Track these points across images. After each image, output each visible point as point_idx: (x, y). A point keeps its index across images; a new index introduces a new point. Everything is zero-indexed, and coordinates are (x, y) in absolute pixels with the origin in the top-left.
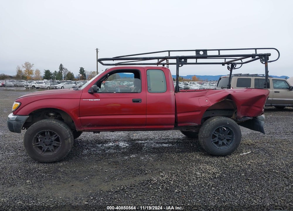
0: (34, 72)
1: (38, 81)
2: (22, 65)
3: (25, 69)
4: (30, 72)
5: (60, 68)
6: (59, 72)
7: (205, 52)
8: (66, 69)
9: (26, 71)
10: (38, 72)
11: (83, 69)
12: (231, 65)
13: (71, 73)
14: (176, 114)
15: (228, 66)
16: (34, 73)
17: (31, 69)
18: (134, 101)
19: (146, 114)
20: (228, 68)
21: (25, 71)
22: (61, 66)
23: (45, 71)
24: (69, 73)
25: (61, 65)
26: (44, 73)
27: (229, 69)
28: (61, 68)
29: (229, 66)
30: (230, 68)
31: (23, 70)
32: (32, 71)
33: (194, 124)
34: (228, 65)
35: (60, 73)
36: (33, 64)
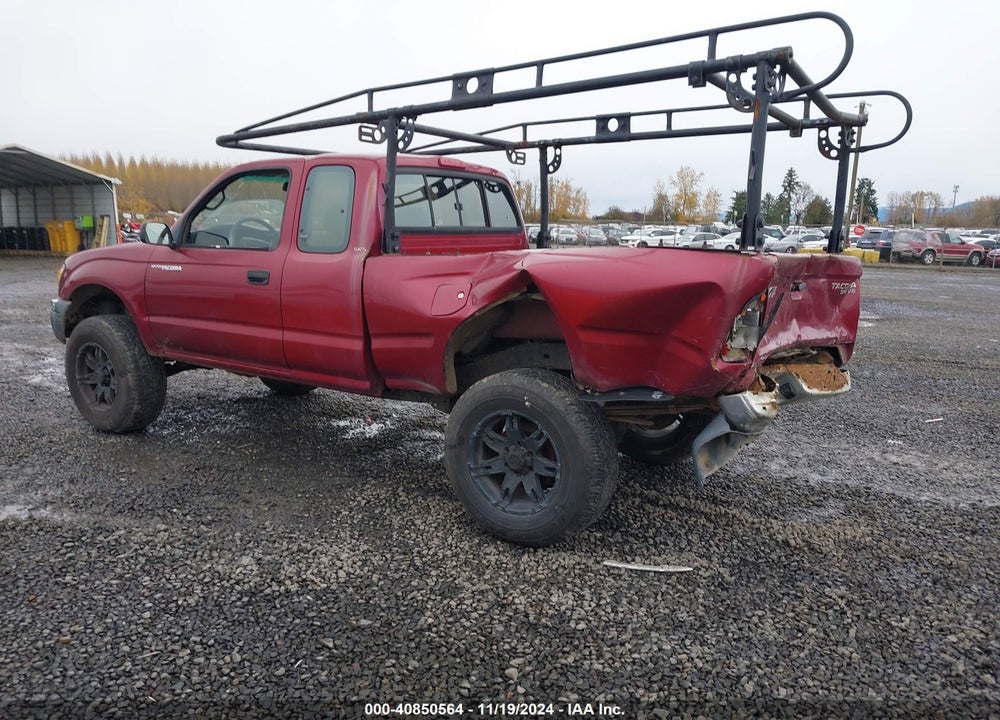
0: (701, 200)
1: (660, 228)
2: (671, 178)
3: (676, 191)
4: (690, 201)
5: (785, 182)
6: (781, 197)
7: (484, 80)
8: (807, 187)
9: (679, 197)
10: (713, 198)
11: (870, 184)
12: (839, 129)
13: (824, 199)
14: (367, 340)
15: (820, 140)
16: (701, 203)
17: (695, 188)
18: (252, 279)
19: (283, 328)
20: (821, 148)
21: (677, 195)
22: (791, 176)
23: (735, 195)
24: (817, 197)
25: (791, 173)
26: (731, 203)
27: (827, 155)
28: (789, 184)
29: (827, 138)
30: (832, 147)
31: (672, 193)
32: (694, 195)
33: (428, 386)
34: (823, 134)
35: (783, 203)
36: (702, 174)
